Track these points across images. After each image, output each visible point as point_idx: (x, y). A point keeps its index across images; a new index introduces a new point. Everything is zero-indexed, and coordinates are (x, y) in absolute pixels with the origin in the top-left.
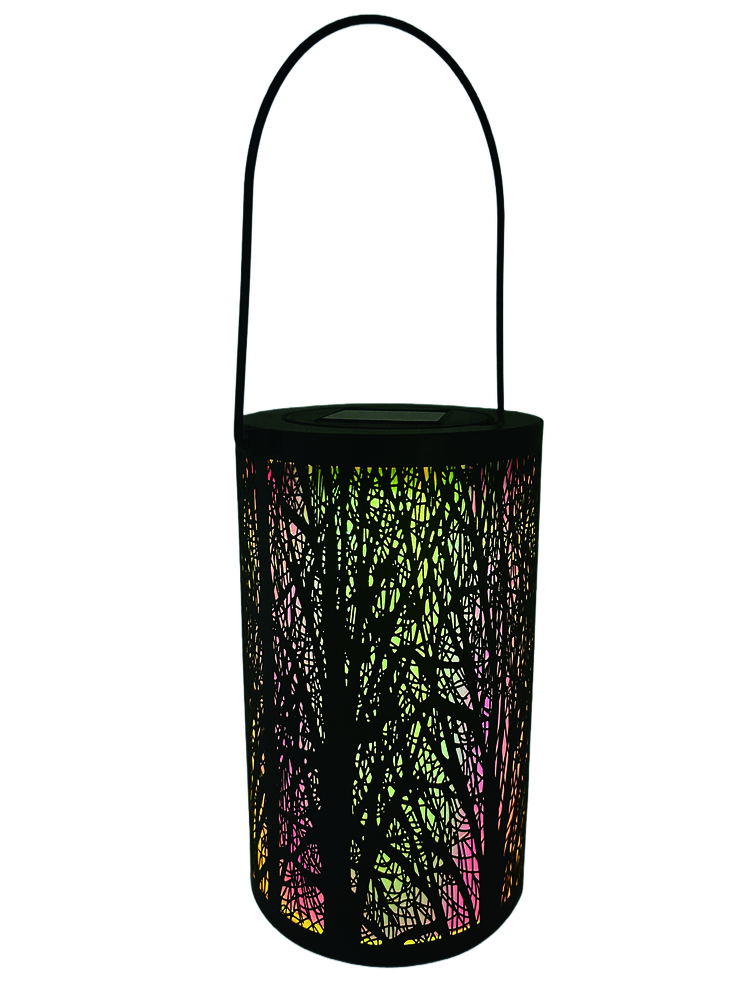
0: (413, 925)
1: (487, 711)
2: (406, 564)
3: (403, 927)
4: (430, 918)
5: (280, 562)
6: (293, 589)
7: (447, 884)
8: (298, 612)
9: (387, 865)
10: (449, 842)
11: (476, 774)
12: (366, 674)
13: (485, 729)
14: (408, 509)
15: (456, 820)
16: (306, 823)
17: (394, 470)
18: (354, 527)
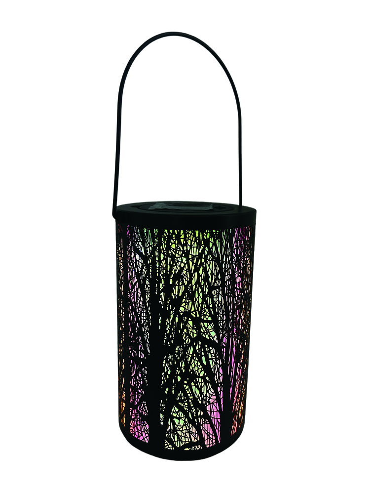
0: (189, 441)
1: (224, 343)
2: (187, 274)
3: (184, 442)
4: (197, 439)
5: (132, 272)
6: (137, 284)
7: (205, 423)
8: (139, 295)
9: (177, 413)
10: (206, 404)
11: (219, 373)
12: (168, 324)
13: (224, 352)
14: (188, 249)
15: (209, 394)
16: (142, 391)
17: (182, 232)
18: (164, 257)
